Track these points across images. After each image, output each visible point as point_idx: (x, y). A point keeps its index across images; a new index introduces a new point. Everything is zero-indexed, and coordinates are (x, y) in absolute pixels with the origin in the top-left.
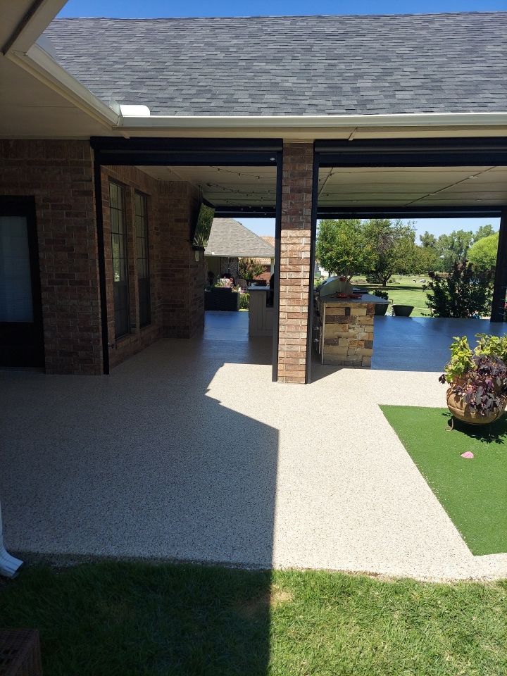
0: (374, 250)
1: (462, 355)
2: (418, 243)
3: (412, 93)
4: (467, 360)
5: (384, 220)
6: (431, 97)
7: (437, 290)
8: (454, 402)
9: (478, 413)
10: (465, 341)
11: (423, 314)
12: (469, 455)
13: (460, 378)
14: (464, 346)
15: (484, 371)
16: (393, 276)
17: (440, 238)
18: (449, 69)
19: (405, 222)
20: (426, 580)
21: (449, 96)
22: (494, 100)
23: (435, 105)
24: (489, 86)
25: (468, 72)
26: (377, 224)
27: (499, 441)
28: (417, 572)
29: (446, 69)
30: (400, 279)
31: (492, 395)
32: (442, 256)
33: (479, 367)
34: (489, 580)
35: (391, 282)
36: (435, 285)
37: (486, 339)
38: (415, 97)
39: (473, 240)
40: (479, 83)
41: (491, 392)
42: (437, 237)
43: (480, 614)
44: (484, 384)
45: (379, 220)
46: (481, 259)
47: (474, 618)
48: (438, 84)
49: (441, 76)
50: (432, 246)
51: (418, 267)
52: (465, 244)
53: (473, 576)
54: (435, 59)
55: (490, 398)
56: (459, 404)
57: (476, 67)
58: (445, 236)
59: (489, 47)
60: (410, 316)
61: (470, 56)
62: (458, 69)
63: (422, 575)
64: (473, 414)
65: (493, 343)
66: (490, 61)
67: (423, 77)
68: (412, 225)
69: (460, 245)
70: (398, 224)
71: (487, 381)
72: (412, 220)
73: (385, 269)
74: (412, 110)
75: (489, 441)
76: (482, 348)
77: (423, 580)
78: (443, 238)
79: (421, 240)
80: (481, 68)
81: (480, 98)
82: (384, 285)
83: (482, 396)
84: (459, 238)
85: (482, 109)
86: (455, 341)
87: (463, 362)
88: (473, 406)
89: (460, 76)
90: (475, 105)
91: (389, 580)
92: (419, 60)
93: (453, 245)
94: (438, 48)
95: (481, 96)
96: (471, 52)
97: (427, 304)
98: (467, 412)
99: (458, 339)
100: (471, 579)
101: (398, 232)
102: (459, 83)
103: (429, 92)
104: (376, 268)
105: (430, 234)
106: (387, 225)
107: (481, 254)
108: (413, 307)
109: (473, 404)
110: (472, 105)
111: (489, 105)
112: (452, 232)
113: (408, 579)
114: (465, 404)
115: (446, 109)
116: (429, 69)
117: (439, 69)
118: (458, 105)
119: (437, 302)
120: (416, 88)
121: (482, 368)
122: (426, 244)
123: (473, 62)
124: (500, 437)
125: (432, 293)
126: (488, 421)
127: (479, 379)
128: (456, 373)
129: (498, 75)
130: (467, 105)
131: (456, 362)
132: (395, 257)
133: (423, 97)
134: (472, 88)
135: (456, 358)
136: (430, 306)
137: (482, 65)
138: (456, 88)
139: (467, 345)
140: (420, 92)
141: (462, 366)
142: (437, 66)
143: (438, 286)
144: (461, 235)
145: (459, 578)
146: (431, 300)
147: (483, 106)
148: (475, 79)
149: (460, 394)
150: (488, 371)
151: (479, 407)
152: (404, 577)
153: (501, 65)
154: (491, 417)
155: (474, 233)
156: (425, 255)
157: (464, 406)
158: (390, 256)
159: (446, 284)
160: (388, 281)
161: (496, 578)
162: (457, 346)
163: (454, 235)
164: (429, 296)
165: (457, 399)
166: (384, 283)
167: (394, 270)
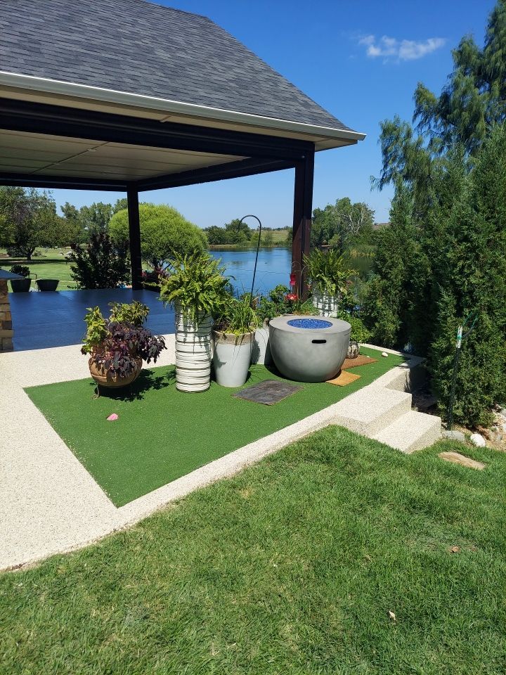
0: (9, 220)
1: (96, 325)
2: (60, 214)
3: (8, 49)
4: (102, 328)
5: (16, 188)
6: (30, 58)
7: (80, 262)
8: (96, 370)
9: (118, 377)
10: (98, 311)
11: (69, 287)
12: (114, 417)
13: (98, 347)
14: (98, 316)
15: (118, 337)
16: (38, 249)
17: (82, 209)
18: (47, 32)
19: (40, 191)
20: (73, 550)
21: (49, 61)
22: (94, 74)
23: (34, 68)
24: (88, 59)
25: (66, 41)
26: (9, 192)
27: (140, 398)
28: (63, 545)
29: (44, 32)
30: (46, 252)
31: (127, 358)
32: (86, 228)
33: (113, 334)
34: (131, 525)
35: (36, 255)
36: (77, 257)
37: (118, 307)
38: (11, 55)
39: (112, 213)
40: (78, 54)
41: (127, 355)
42: (78, 208)
43: (123, 559)
44: (120, 349)
45: (10, 188)
46: (121, 230)
47: (117, 566)
48: (36, 46)
49: (38, 38)
50: (75, 218)
51: (62, 239)
52: (106, 216)
53: (116, 527)
54: (31, 18)
55: (126, 360)
56: (100, 372)
57: (75, 37)
58: (86, 207)
59: (86, 20)
60: (57, 290)
61: (68, 24)
62: (56, 34)
63: (68, 546)
64: (115, 379)
65: (124, 310)
66: (88, 34)
67: (18, 34)
68: (48, 195)
69: (102, 217)
70: (32, 192)
71: (122, 346)
72: (47, 190)
73: (26, 241)
74: (9, 68)
75: (131, 400)
76: (115, 316)
77: (70, 550)
78: (84, 209)
79: (63, 211)
80: (80, 39)
81: (81, 69)
82: (29, 259)
83: (119, 360)
84: (100, 210)
85: (82, 81)
86: (89, 312)
87: (99, 332)
88: (113, 371)
89: (59, 42)
90: (76, 76)
91: (34, 565)
92: (13, 14)
93: (95, 218)
94: (34, 7)
95: (82, 67)
96: (69, 19)
97: (73, 277)
98: (109, 378)
99: (90, 309)
100: (115, 530)
101: (35, 201)
102: (59, 50)
103: (28, 53)
104: (16, 240)
105: (71, 205)
106: (22, 194)
107: (120, 226)
108: (57, 281)
109: (113, 369)
110: (72, 75)
111: (89, 78)
112: (92, 204)
113: (53, 557)
114: (106, 371)
115: (47, 74)
116: (26, 28)
117: (36, 30)
118: (59, 72)
119: (81, 274)
120: (11, 45)
121: (116, 334)
122: (69, 216)
123: (71, 31)
124: (140, 394)
125: (75, 265)
126: (128, 382)
127: (115, 345)
128: (93, 342)
129: (96, 50)
130: (68, 74)
131: (92, 333)
132: (35, 229)
133: (20, 56)
134: (72, 58)
135: (91, 328)
136: (76, 278)
137: (80, 36)
138: (56, 54)
139: (100, 314)
140: (18, 51)
141: (97, 335)
142: (34, 26)
143: (80, 258)
144: (101, 207)
145: (104, 535)
146: (76, 272)
147: (83, 78)
148: (74, 49)
149: (100, 362)
150: (122, 337)
151: (118, 371)
152: (50, 556)
153: (98, 40)
154: (130, 378)
155: (113, 206)
156: (69, 227)
157: (106, 373)
158: (29, 227)
159: (88, 255)
160: (33, 254)
161: (137, 521)
162: (91, 317)
163: (94, 206)
164: (73, 268)
165: (98, 366)
166: (28, 256)
167: (38, 242)
